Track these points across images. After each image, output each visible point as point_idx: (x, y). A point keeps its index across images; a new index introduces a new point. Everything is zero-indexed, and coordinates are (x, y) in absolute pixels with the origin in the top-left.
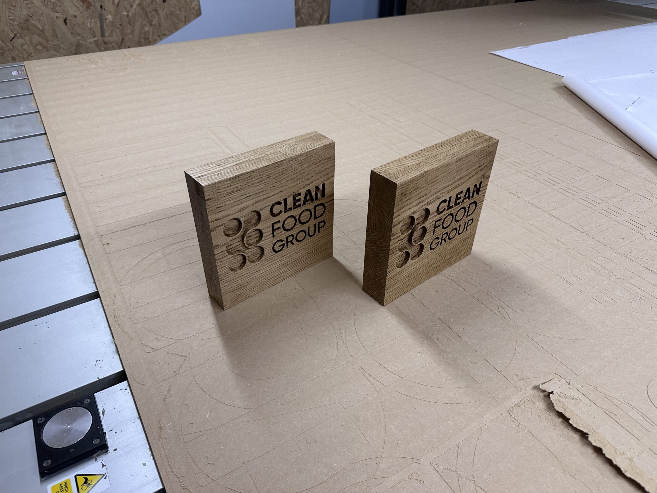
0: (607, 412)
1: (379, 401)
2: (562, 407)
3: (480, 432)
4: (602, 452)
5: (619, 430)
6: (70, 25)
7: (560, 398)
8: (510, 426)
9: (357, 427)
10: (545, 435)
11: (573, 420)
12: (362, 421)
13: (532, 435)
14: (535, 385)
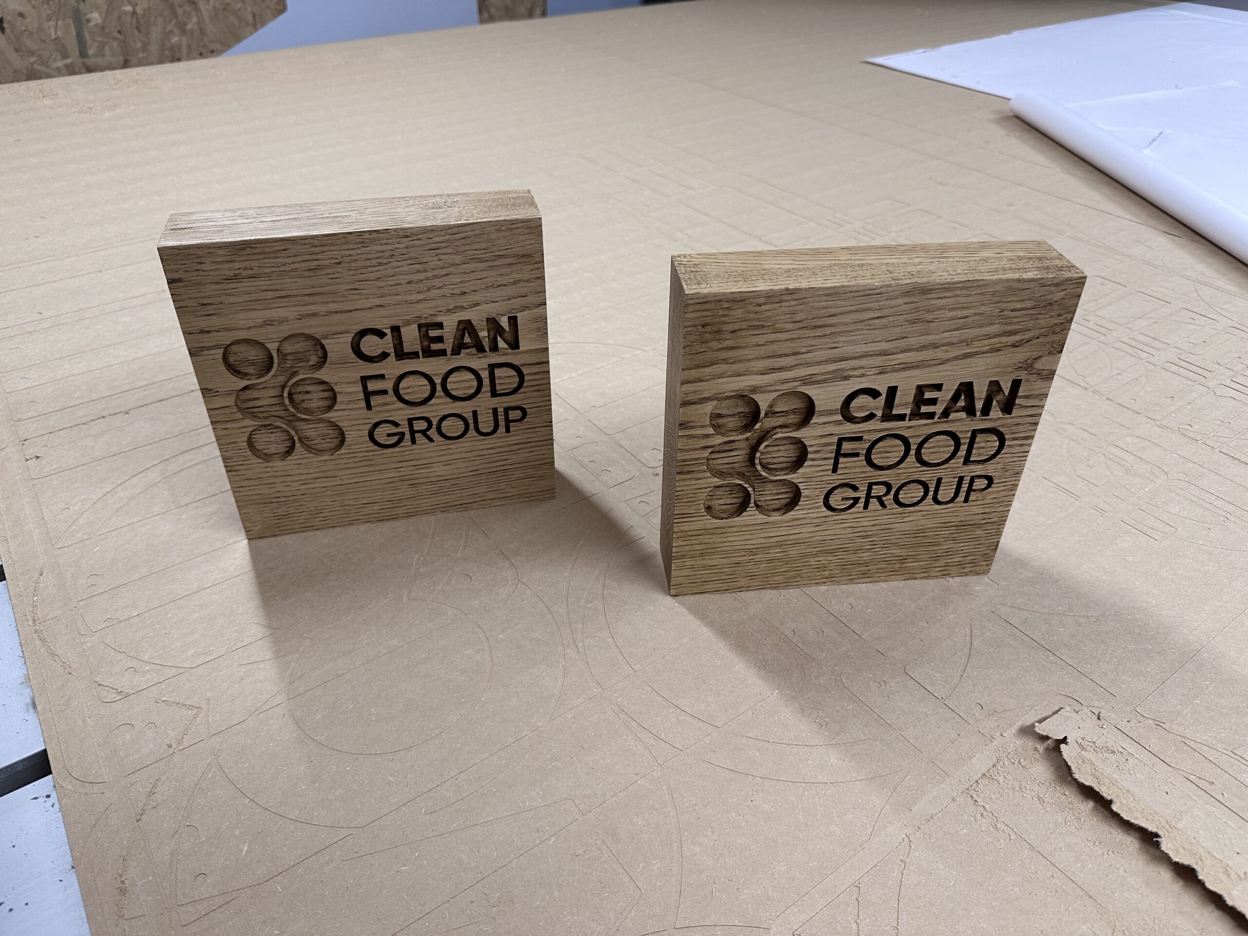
0: (1192, 778)
1: (664, 787)
2: (1092, 775)
3: (907, 846)
4: (1197, 877)
5: (1224, 820)
6: (11, 32)
7: (1083, 752)
8: (975, 827)
9: (612, 857)
10: (1059, 843)
11: (1121, 802)
12: (625, 840)
13: (1028, 846)
14: (1023, 725)
